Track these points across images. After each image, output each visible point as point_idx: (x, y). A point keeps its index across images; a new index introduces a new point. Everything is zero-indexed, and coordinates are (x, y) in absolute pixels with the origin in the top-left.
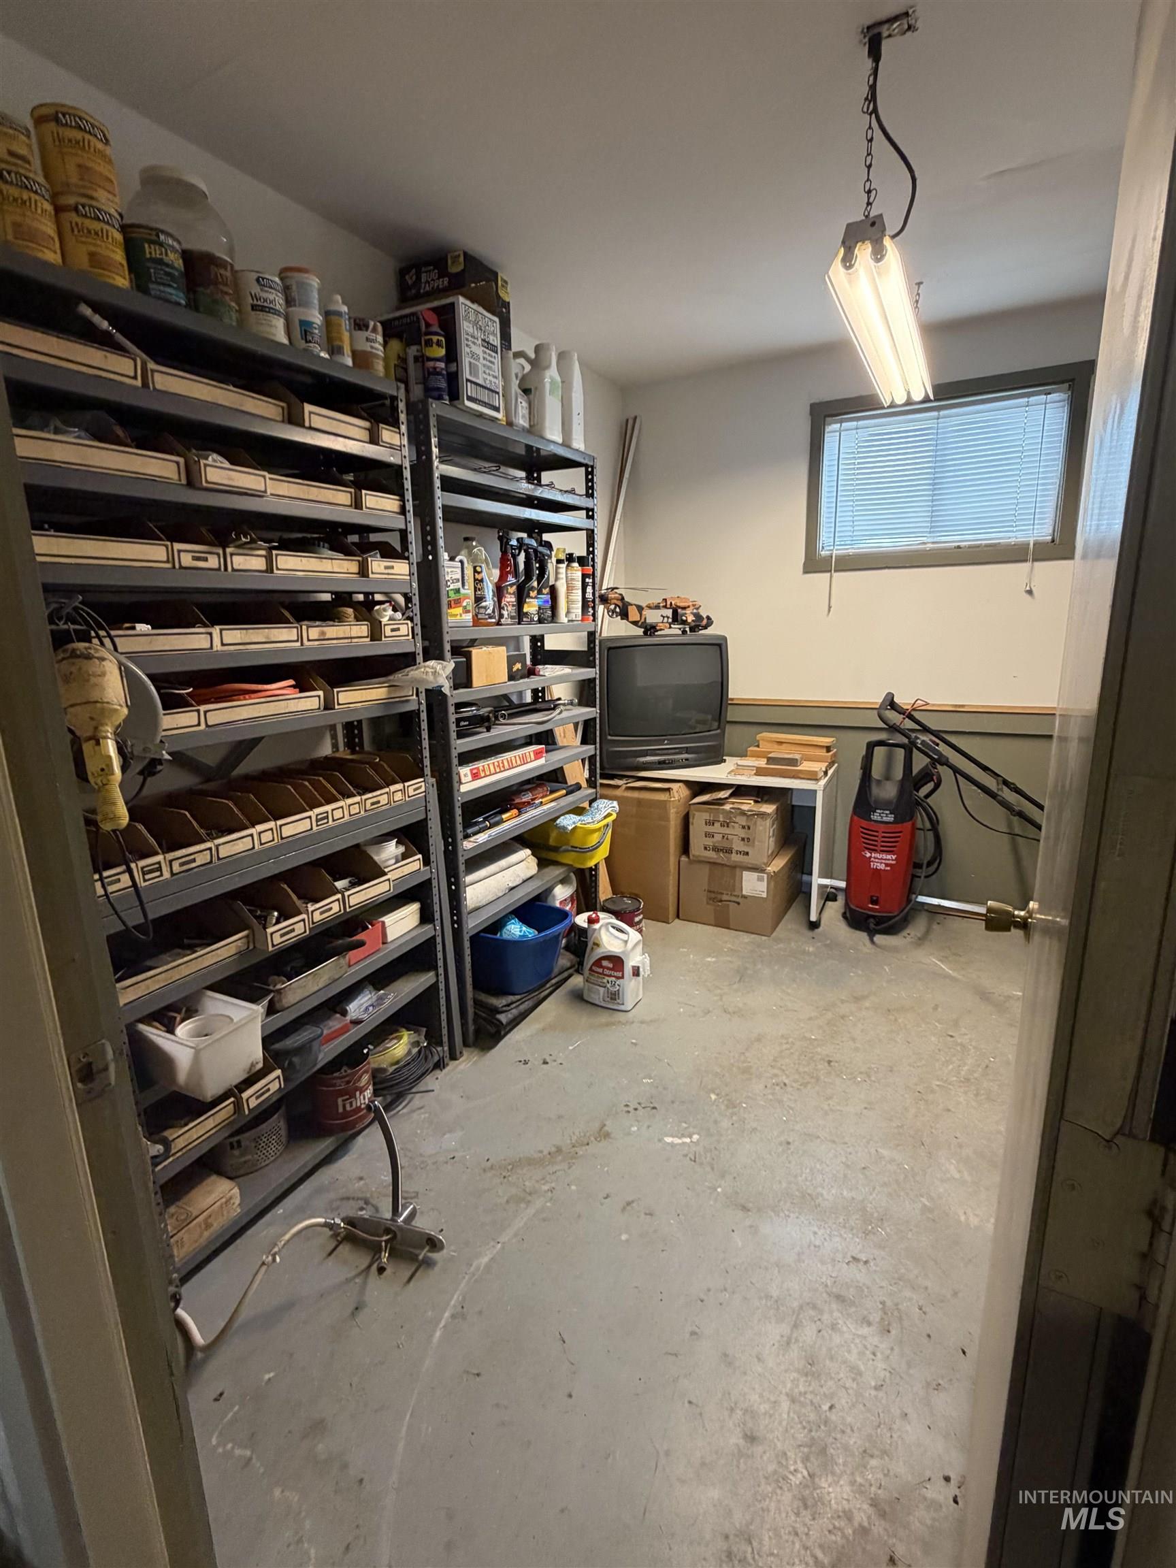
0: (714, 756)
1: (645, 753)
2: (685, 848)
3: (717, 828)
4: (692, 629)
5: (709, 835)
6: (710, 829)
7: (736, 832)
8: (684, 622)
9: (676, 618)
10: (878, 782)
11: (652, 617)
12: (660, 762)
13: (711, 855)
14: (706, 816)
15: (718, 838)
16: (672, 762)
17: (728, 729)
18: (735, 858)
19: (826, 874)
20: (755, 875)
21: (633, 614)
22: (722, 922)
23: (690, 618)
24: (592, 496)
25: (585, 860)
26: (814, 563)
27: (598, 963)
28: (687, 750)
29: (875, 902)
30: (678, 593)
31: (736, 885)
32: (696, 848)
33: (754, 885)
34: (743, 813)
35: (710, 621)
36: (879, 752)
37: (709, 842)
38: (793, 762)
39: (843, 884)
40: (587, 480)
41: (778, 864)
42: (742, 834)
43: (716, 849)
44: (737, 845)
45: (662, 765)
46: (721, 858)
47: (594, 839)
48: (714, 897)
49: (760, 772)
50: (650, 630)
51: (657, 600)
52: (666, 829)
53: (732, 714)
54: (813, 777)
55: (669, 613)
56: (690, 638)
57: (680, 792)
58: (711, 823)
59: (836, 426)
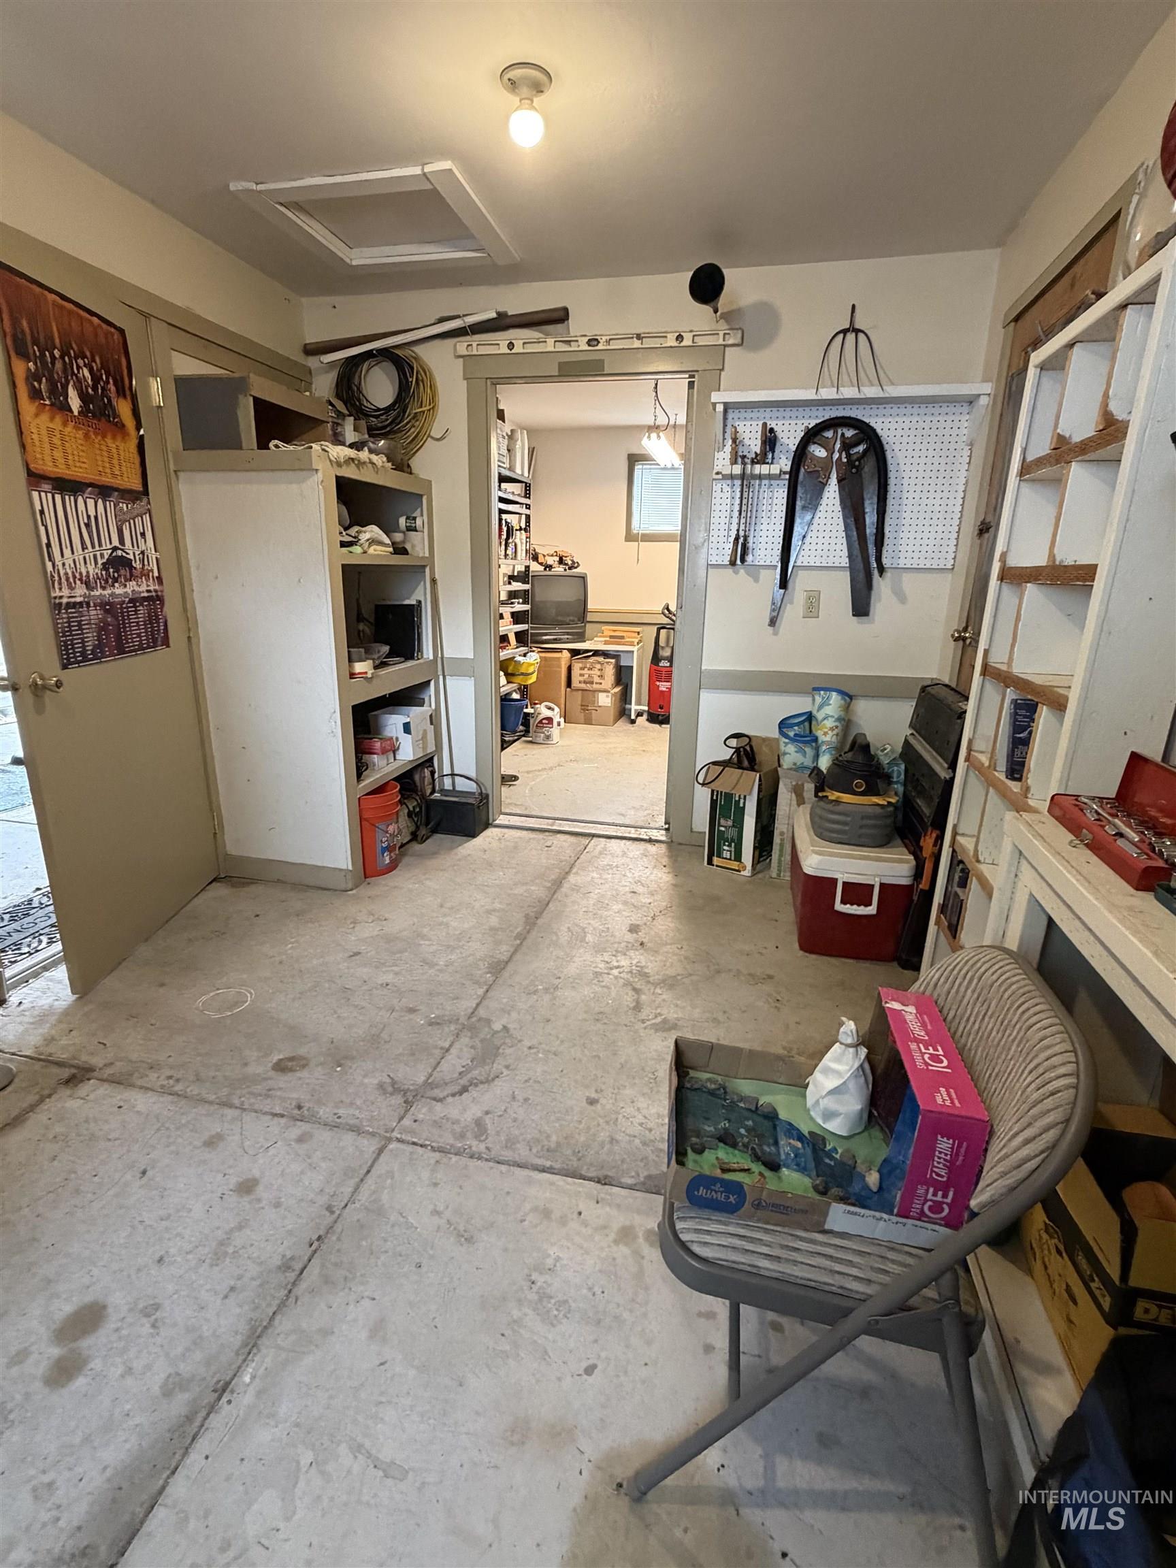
0: (581, 637)
1: (546, 634)
2: (569, 684)
3: (586, 671)
4: (570, 568)
5: (582, 675)
6: (582, 672)
7: (596, 672)
8: (566, 564)
9: (561, 561)
10: (663, 648)
11: (550, 561)
12: (555, 639)
13: (583, 686)
14: (580, 665)
15: (586, 676)
16: (560, 639)
17: (588, 625)
18: (595, 686)
19: (639, 703)
20: (605, 694)
21: (541, 559)
22: (588, 721)
23: (570, 563)
24: (529, 498)
25: (526, 680)
26: (630, 537)
27: (541, 722)
28: (568, 634)
29: (661, 708)
30: (562, 549)
31: (594, 702)
32: (575, 683)
33: (606, 700)
34: (599, 663)
35: (579, 565)
36: (663, 632)
37: (582, 679)
38: (622, 637)
39: (646, 708)
40: (526, 490)
41: (617, 689)
42: (599, 673)
43: (585, 682)
44: (596, 679)
45: (555, 641)
46: (588, 687)
47: (531, 670)
48: (584, 707)
49: (606, 643)
50: (550, 567)
51: (552, 552)
52: (560, 672)
53: (589, 617)
54: (632, 644)
55: (558, 559)
56: (569, 572)
57: (566, 654)
58: (582, 669)
59: (640, 467)
